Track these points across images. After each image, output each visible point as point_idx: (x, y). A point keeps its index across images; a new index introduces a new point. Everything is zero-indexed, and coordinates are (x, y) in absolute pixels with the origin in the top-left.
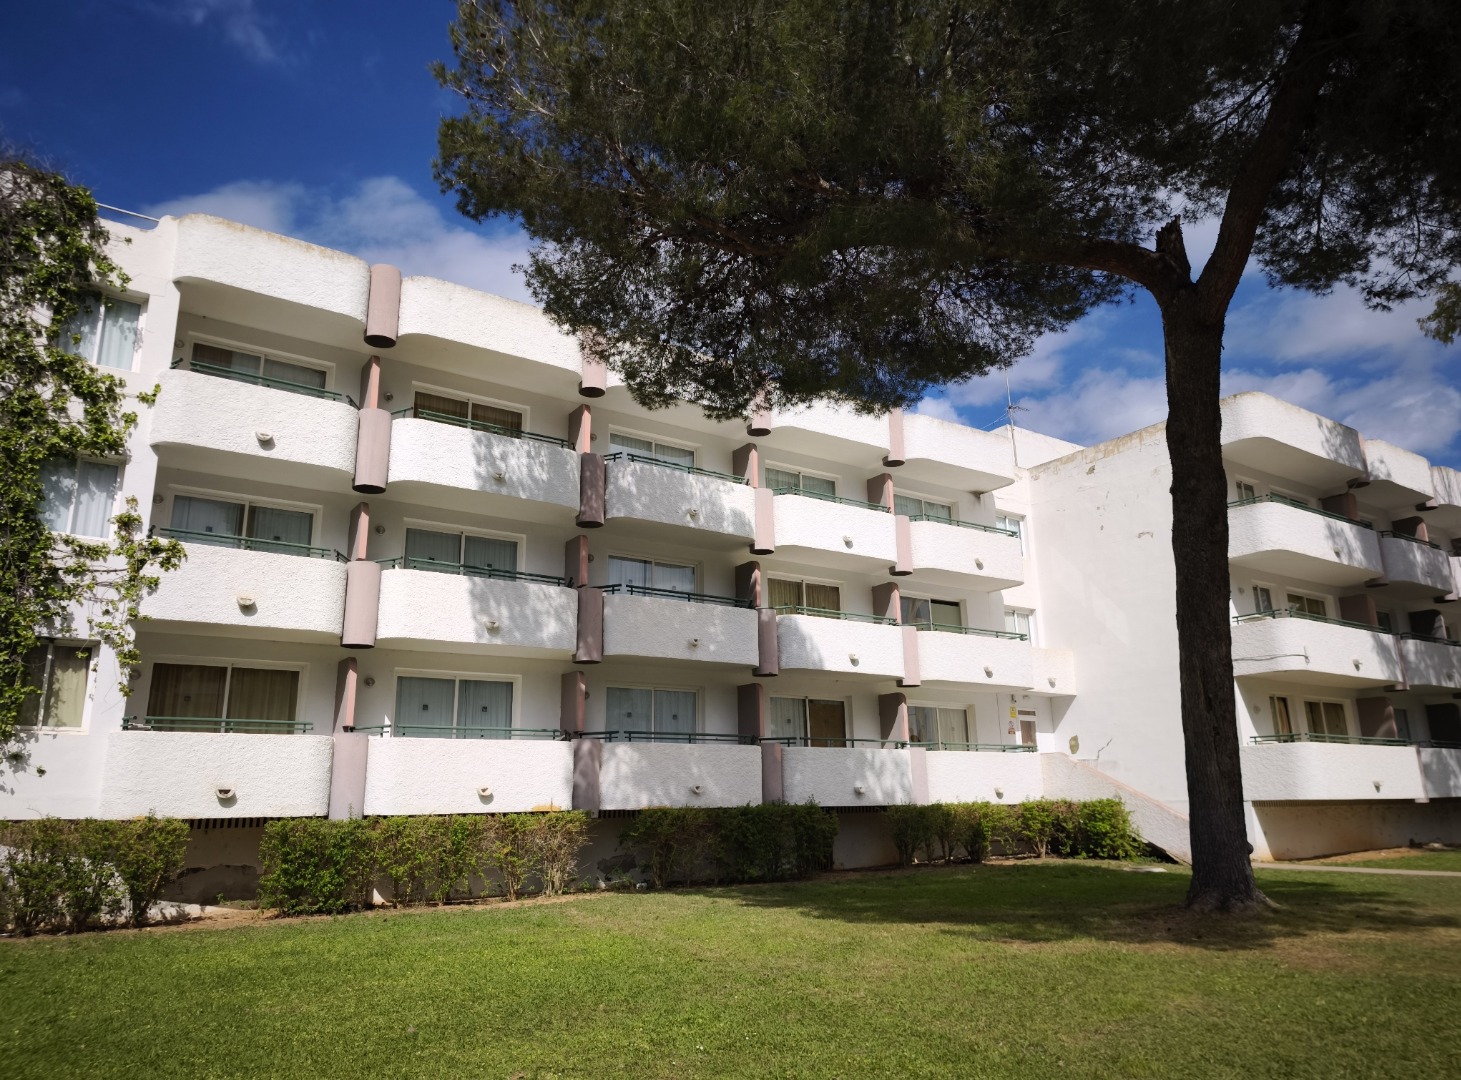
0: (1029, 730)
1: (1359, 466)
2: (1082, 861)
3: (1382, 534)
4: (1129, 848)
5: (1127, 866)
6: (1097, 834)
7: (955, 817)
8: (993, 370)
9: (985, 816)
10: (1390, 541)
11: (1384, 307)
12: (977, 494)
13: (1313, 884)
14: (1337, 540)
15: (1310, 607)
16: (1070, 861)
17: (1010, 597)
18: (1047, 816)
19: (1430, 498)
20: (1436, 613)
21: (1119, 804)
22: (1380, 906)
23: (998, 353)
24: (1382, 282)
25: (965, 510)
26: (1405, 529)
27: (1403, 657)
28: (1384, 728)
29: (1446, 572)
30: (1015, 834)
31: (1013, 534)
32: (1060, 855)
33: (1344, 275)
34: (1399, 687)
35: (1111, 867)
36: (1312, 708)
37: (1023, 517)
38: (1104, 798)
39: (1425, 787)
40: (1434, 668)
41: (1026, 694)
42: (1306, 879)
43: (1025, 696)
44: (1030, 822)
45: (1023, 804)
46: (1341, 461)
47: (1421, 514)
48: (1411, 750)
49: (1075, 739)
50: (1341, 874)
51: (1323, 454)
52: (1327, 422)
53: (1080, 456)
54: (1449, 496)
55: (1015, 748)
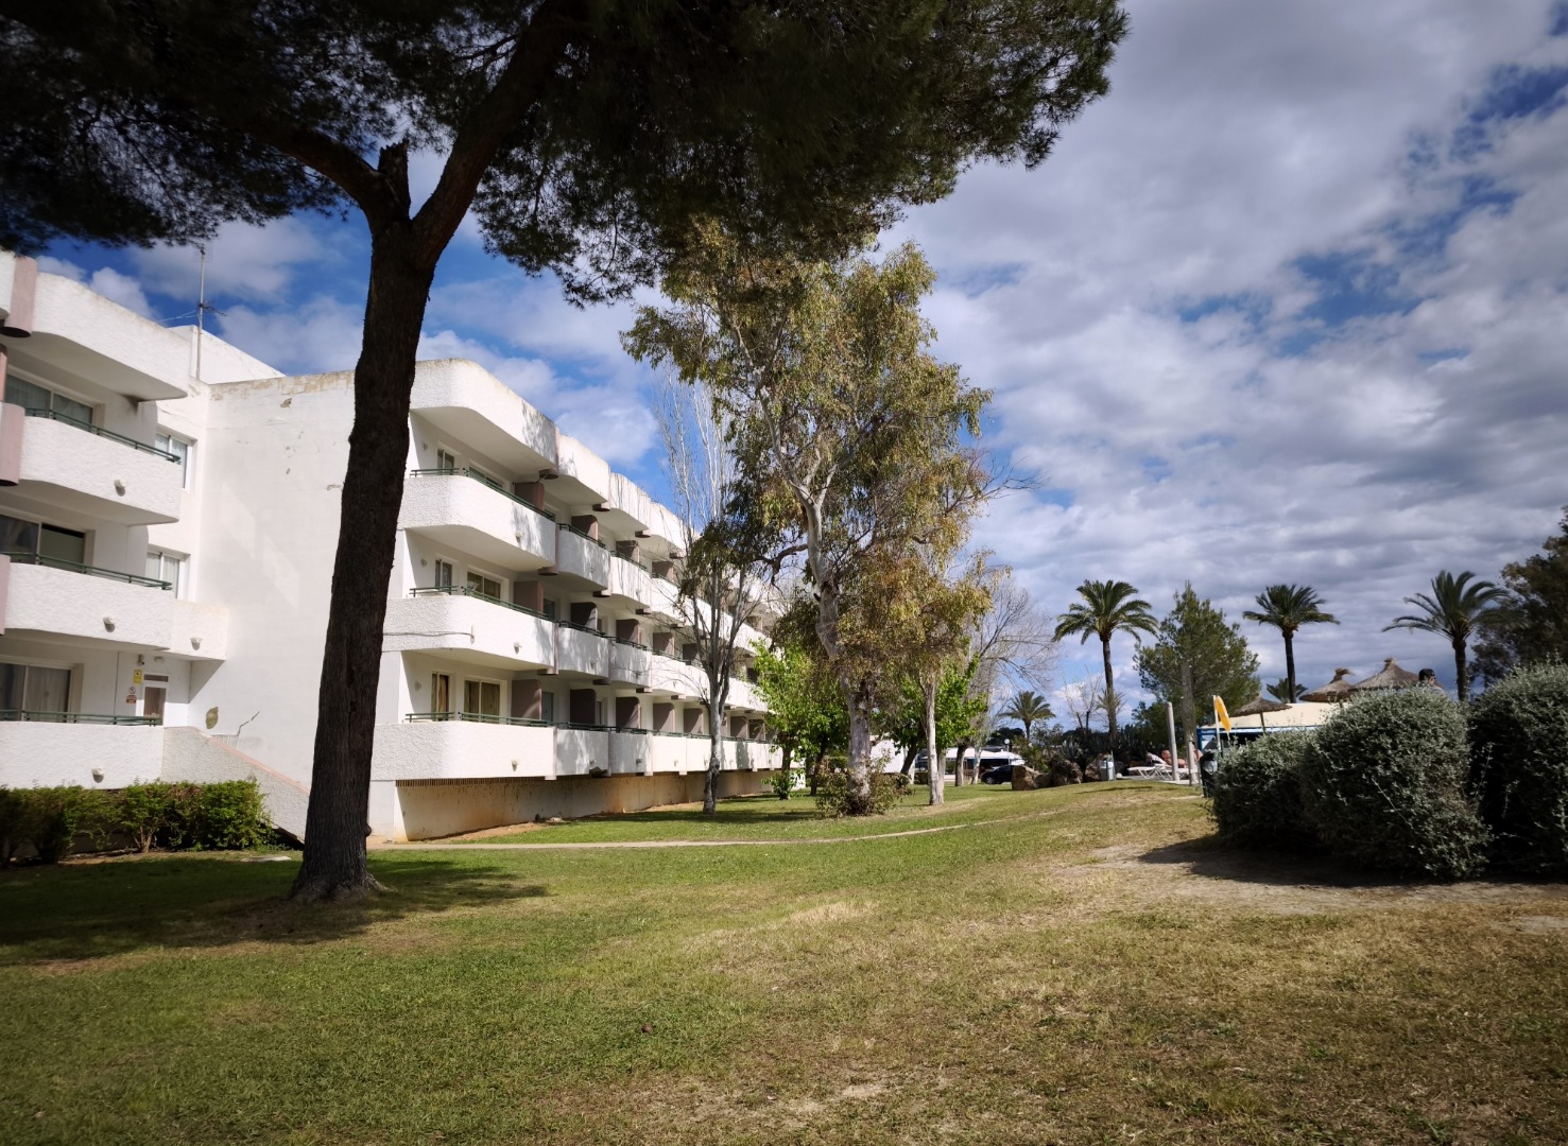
0: (155, 700)
1: (552, 460)
2: (195, 854)
3: (561, 526)
4: (254, 835)
5: (246, 856)
6: (219, 821)
7: (27, 805)
8: (160, 244)
9: (72, 804)
10: (565, 533)
11: (579, 304)
12: (134, 401)
13: (436, 863)
14: (521, 525)
15: (487, 589)
16: (180, 855)
17: (157, 535)
18: (159, 802)
19: (605, 501)
20: (593, 606)
21: (252, 786)
22: (485, 881)
23: (170, 224)
24: (580, 279)
25: (113, 417)
26: (581, 525)
27: (558, 643)
28: (531, 710)
29: (606, 569)
30: (113, 825)
31: (175, 459)
32: (169, 848)
33: (552, 263)
34: (550, 672)
35: (227, 859)
36: (471, 687)
37: (193, 442)
38: (236, 780)
39: (555, 766)
40: (582, 656)
41: (159, 654)
42: (432, 858)
43: (158, 658)
44: (135, 811)
45: (129, 789)
46: (537, 450)
47: (596, 514)
48: (550, 730)
49: (214, 711)
50: (465, 851)
51: (523, 441)
52: (531, 410)
53: (275, 385)
54: (620, 501)
55: (132, 720)
